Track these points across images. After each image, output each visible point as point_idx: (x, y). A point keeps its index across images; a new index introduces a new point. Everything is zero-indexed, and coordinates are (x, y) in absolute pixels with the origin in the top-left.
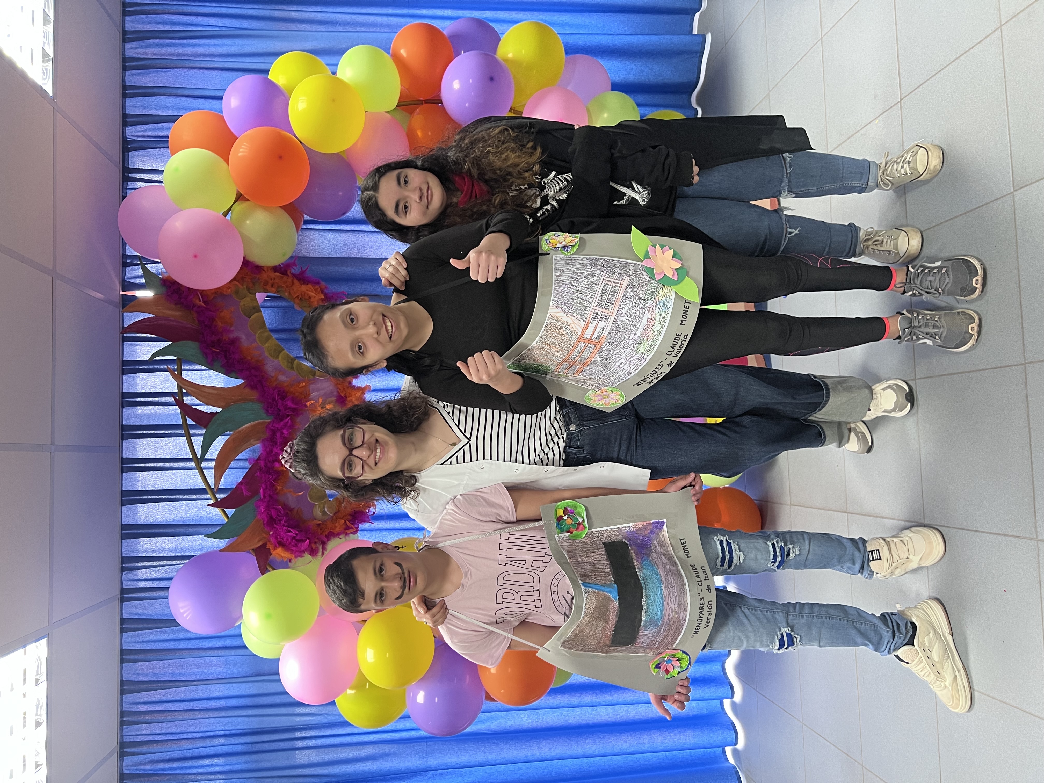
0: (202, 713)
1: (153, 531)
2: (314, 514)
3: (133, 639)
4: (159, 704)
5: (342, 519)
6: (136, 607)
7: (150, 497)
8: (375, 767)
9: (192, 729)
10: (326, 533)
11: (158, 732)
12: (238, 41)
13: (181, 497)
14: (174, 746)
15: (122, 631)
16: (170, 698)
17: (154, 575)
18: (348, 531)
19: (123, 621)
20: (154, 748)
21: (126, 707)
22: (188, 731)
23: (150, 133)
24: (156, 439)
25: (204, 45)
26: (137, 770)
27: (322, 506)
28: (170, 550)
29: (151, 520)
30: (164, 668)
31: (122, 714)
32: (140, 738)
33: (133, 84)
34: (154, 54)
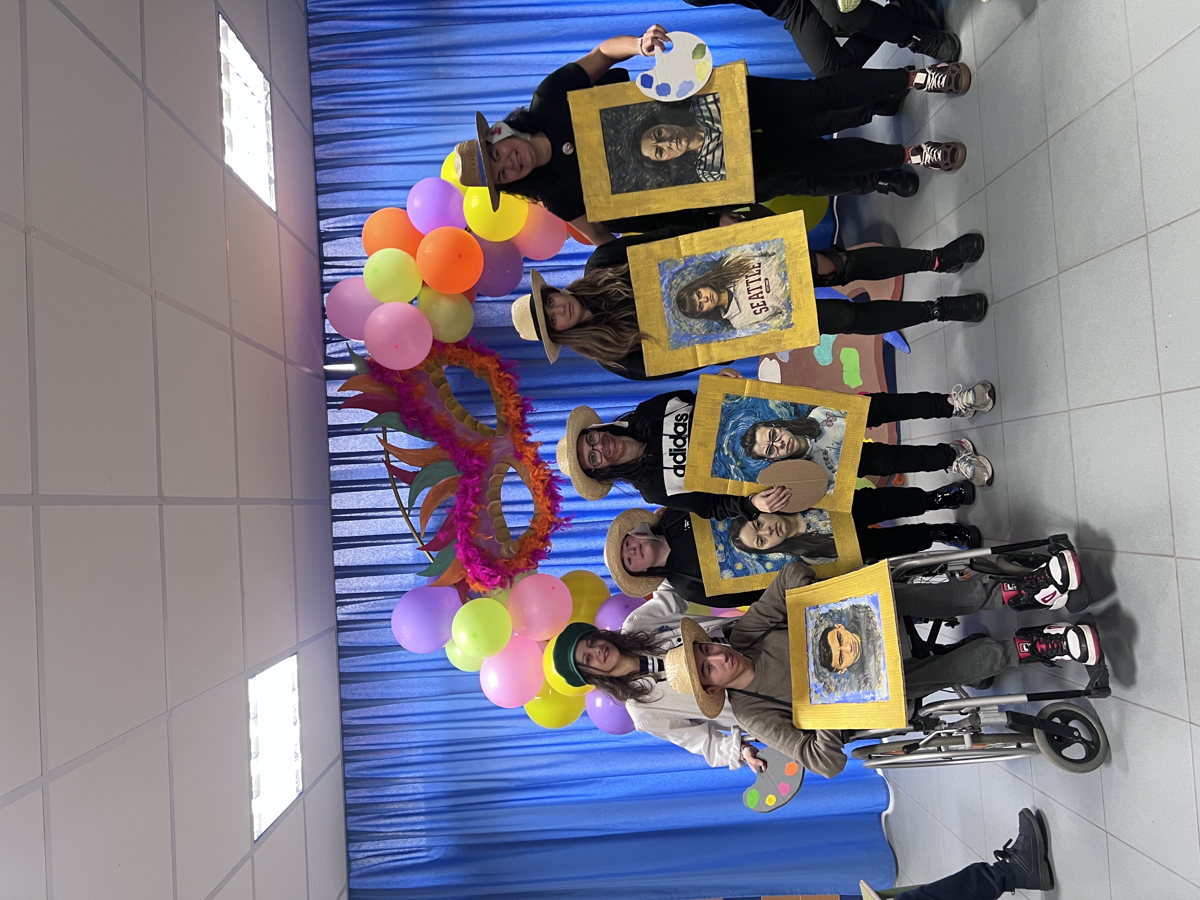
0: (409, 726)
1: (360, 571)
2: (502, 553)
3: (349, 664)
4: (372, 719)
5: (524, 556)
6: (349, 637)
7: (356, 542)
8: (558, 773)
9: (400, 740)
10: (513, 569)
11: (372, 742)
12: (411, 137)
13: (383, 541)
14: (387, 755)
15: (340, 656)
16: (381, 713)
17: (363, 609)
18: (530, 567)
19: (340, 648)
20: (371, 756)
21: (346, 722)
22: (398, 741)
23: (339, 225)
24: (359, 493)
25: (382, 143)
26: (357, 774)
27: (507, 546)
28: (374, 588)
29: (358, 562)
30: (374, 688)
31: (343, 727)
32: (357, 748)
33: (323, 182)
34: (340, 154)
